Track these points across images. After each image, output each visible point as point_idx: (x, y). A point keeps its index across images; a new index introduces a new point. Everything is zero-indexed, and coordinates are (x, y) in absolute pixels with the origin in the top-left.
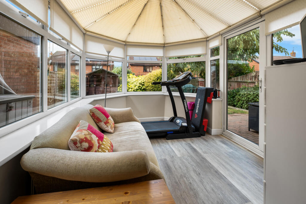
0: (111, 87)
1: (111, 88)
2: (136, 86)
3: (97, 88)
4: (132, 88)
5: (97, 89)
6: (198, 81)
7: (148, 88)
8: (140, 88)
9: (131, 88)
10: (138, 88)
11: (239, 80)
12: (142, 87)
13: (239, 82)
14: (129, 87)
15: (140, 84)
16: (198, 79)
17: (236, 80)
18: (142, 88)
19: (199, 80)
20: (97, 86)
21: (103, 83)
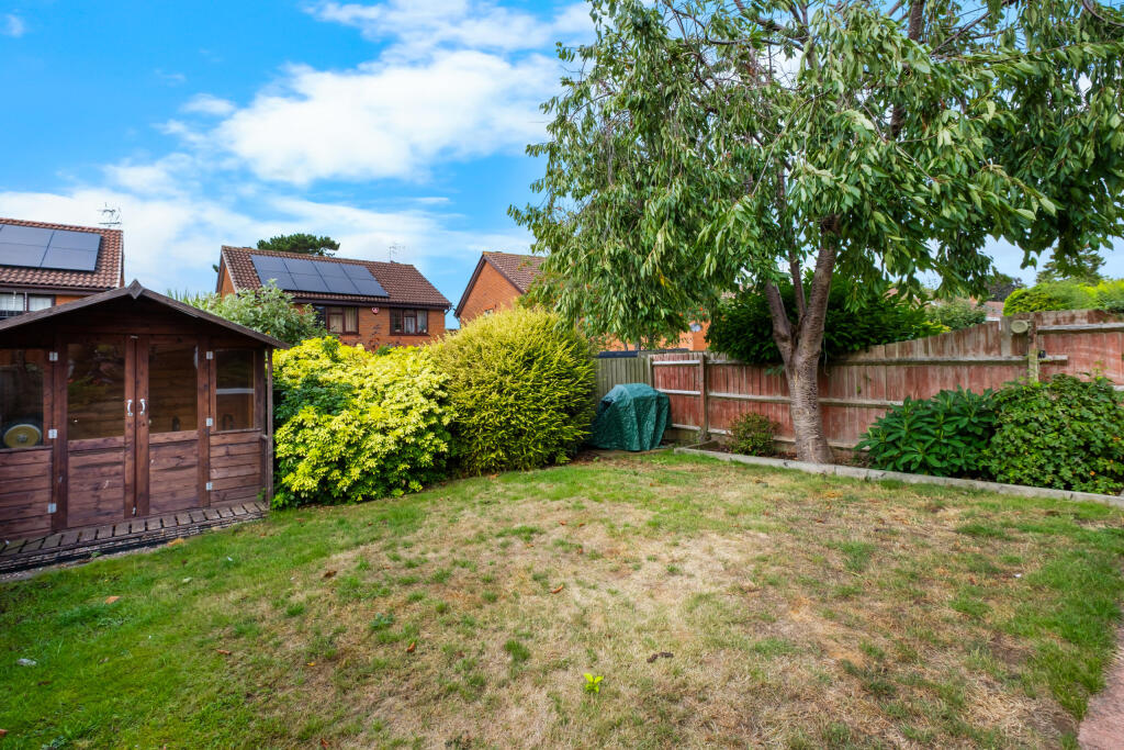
0: (207, 433)
1: (214, 440)
2: (405, 412)
3: (78, 452)
4: (384, 431)
5: (73, 460)
6: (653, 366)
7: (475, 419)
8: (434, 421)
9: (380, 426)
10: (423, 425)
11: (920, 355)
12: (440, 416)
13: (922, 363)
14: (367, 418)
15: (429, 397)
16: (652, 360)
17: (897, 356)
18: (446, 421)
19: (655, 363)
20: (72, 436)
21: (136, 407)
